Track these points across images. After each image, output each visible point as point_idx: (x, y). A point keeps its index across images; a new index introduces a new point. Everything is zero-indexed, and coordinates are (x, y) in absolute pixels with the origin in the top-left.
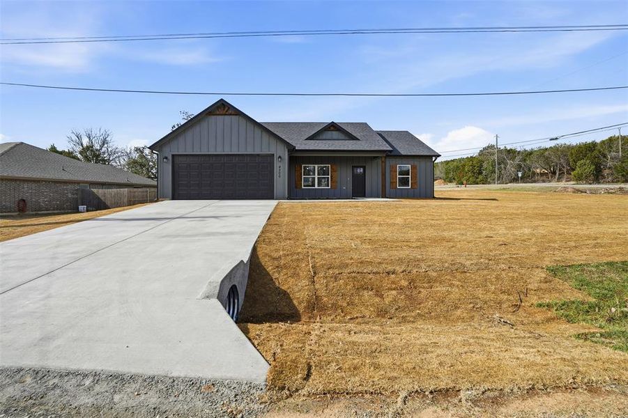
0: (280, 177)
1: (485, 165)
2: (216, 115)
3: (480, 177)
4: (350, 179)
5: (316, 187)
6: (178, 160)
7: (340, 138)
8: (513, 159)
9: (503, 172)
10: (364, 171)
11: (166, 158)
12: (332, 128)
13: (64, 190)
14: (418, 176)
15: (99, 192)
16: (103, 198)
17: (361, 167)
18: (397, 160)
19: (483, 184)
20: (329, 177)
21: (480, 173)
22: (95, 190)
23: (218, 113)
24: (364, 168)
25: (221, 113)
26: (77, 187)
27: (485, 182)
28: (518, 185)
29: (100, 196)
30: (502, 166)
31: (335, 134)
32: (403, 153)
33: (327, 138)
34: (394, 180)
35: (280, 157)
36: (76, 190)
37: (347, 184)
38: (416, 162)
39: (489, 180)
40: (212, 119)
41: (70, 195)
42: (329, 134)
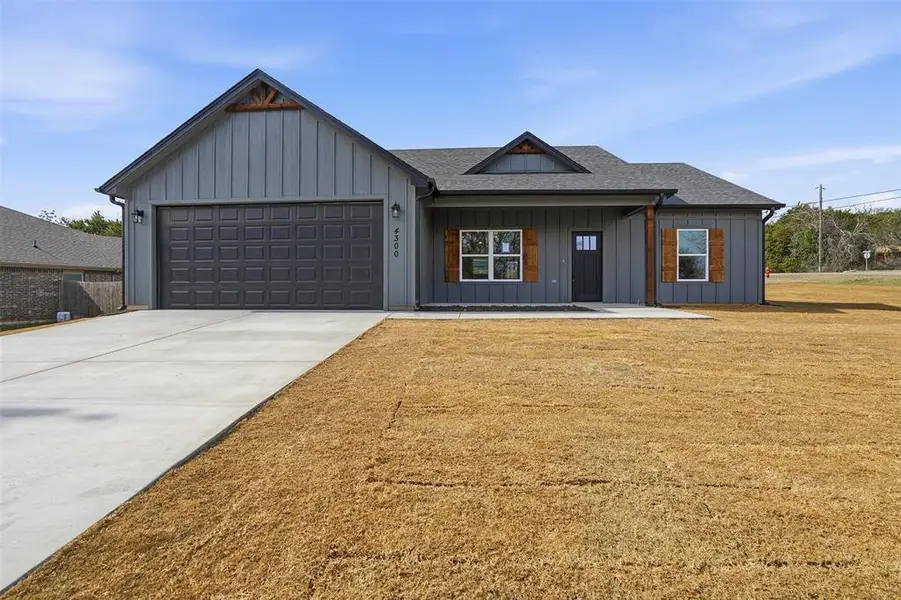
0: (396, 254)
1: (795, 239)
2: (250, 110)
3: (787, 260)
4: (567, 261)
5: (491, 278)
6: (169, 219)
7: (543, 169)
8: (850, 227)
9: (830, 251)
10: (600, 243)
11: (141, 214)
12: (526, 148)
13: (27, 282)
14: (726, 254)
15: (88, 286)
16: (95, 299)
17: (589, 234)
18: (676, 217)
19: (792, 271)
20: (521, 255)
21: (786, 253)
22: (82, 283)
23: (253, 105)
24: (600, 237)
25: (260, 105)
26: (56, 277)
27: (795, 268)
28: (862, 273)
29: (91, 295)
30: (830, 240)
31: (534, 161)
32: (690, 200)
33: (514, 169)
34: (670, 265)
35: (396, 207)
36: (55, 283)
37: (560, 273)
38: (723, 222)
39: (802, 265)
40: (241, 121)
41: (41, 293)
42: (518, 161)
